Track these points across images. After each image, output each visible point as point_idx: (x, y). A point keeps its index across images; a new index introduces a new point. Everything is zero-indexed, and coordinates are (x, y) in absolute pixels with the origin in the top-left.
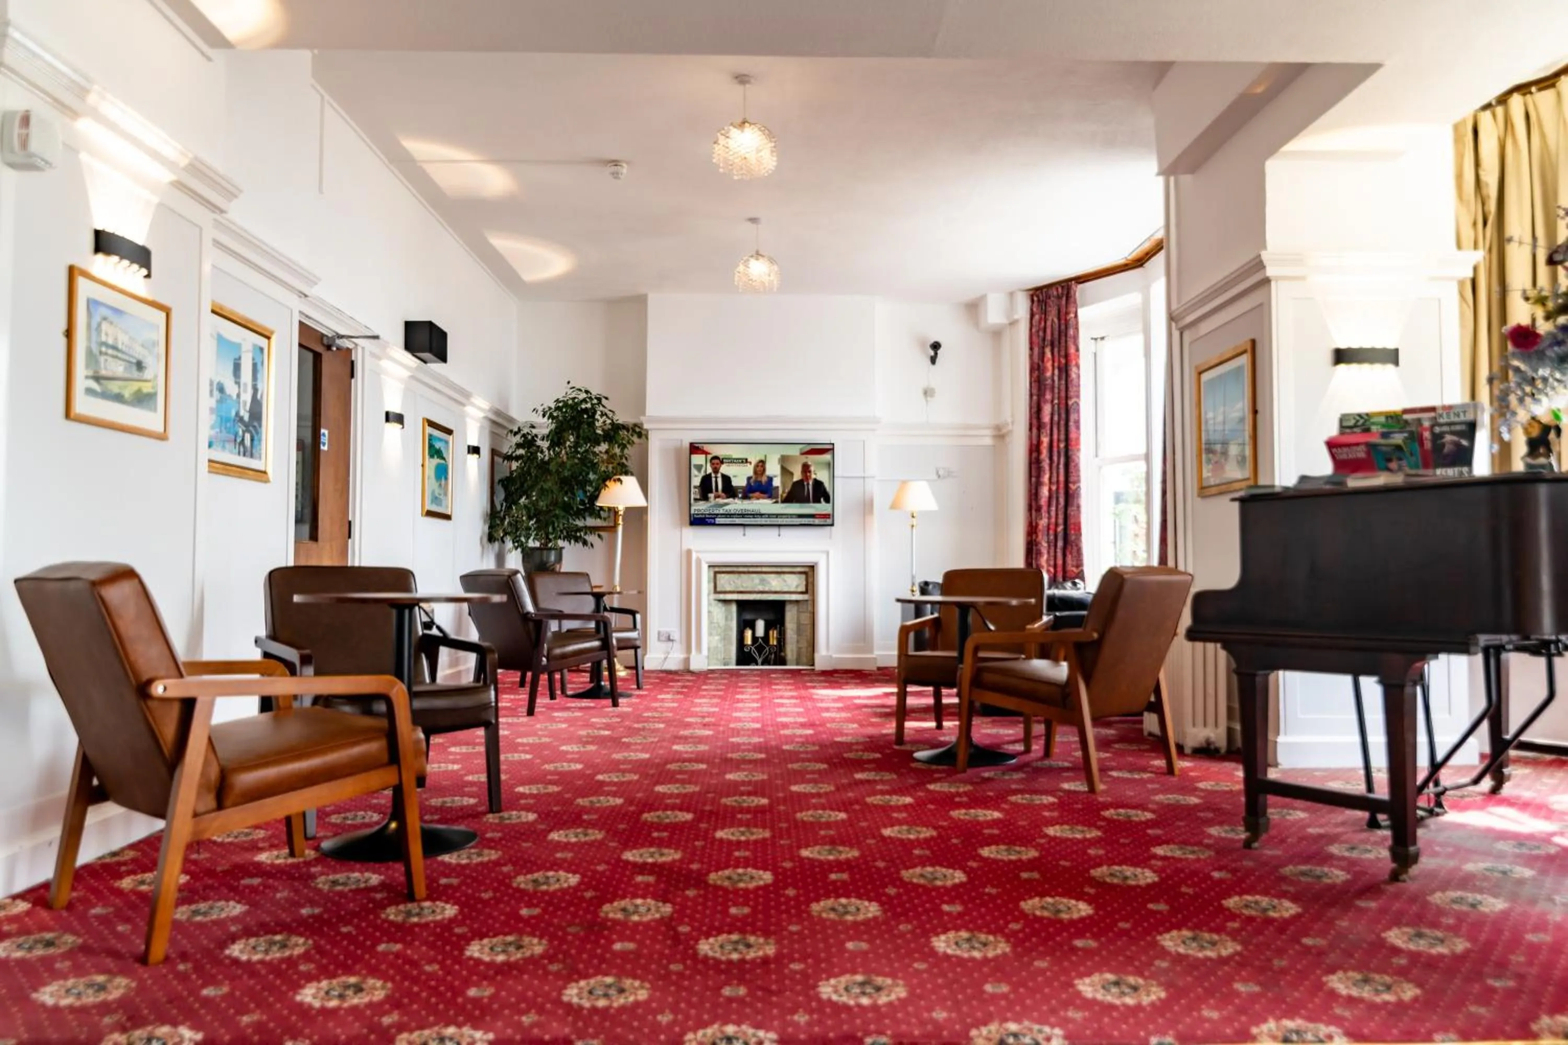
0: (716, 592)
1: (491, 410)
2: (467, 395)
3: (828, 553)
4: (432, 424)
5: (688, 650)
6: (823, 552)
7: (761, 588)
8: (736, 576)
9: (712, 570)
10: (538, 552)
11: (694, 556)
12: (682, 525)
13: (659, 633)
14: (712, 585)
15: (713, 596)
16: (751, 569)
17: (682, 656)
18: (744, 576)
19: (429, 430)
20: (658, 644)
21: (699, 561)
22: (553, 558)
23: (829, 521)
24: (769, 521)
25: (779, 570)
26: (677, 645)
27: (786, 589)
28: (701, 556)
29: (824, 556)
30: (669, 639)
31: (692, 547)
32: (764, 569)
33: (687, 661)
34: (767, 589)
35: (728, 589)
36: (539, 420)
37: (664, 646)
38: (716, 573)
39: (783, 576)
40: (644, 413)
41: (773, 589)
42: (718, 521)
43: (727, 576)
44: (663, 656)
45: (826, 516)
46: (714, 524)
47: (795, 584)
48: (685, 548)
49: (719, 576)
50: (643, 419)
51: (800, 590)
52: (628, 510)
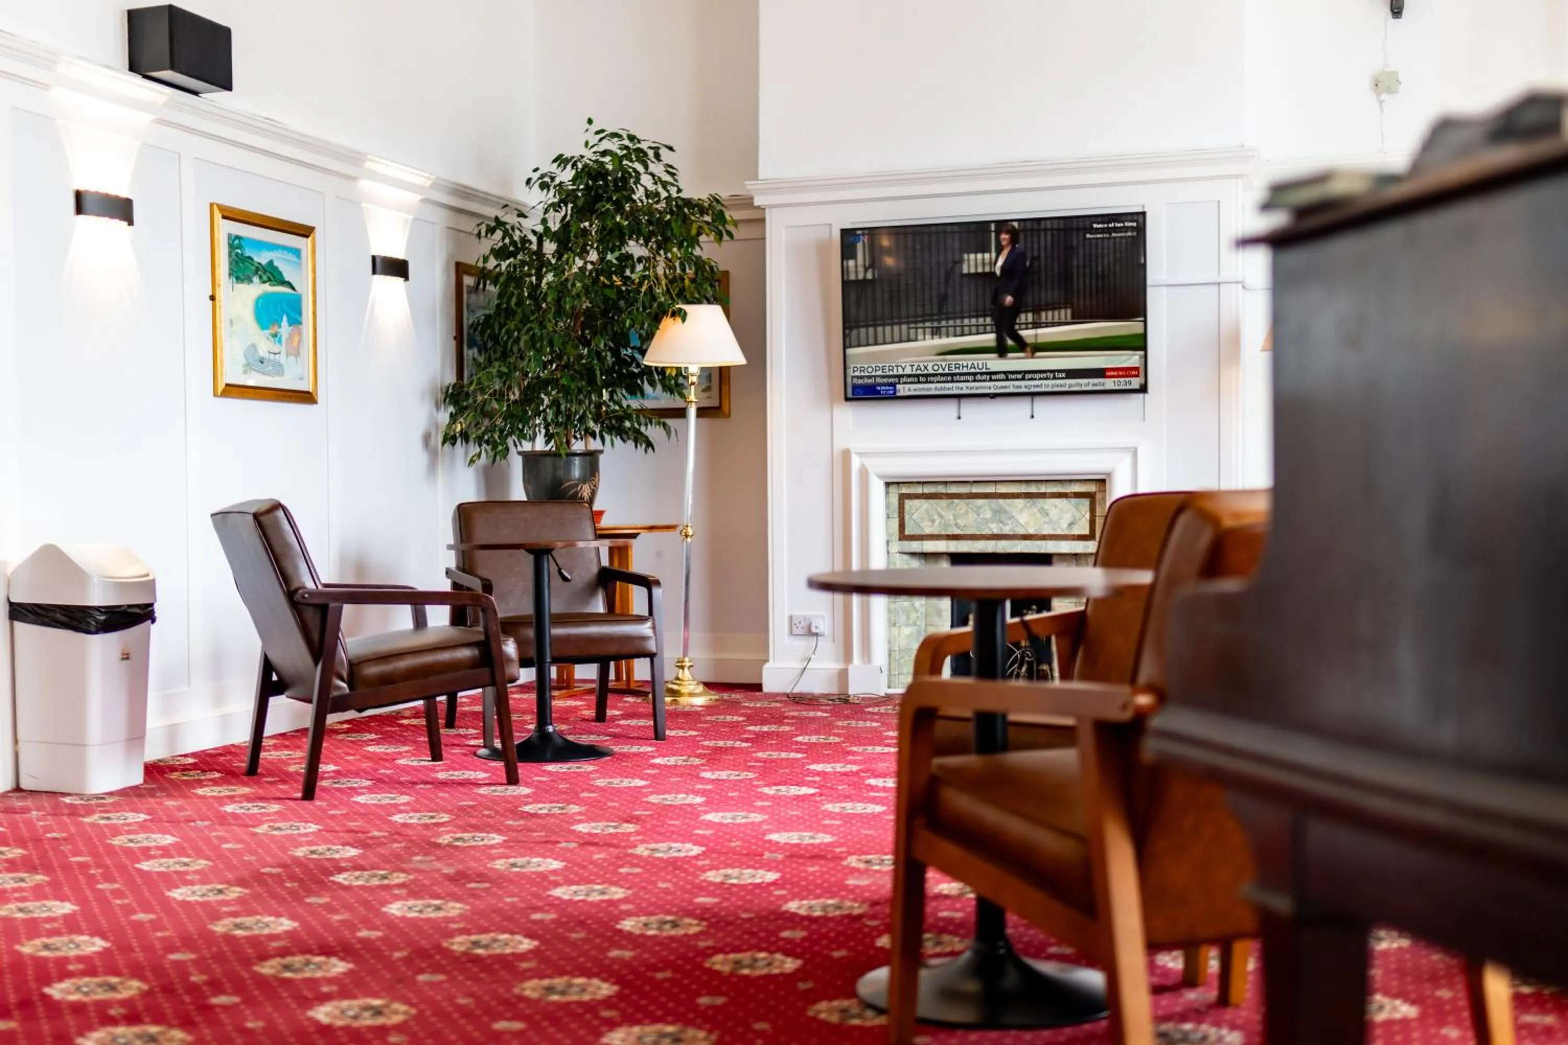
0: (903, 537)
1: (435, 186)
2: (357, 158)
3: (1135, 452)
4: (231, 215)
5: (848, 656)
6: (1125, 449)
7: (995, 529)
8: (944, 503)
9: (895, 492)
10: (548, 461)
11: (856, 463)
12: (832, 402)
13: (791, 618)
14: (895, 523)
15: (896, 546)
16: (975, 489)
17: (836, 666)
18: (961, 504)
19: (226, 228)
20: (787, 640)
21: (864, 473)
22: (576, 472)
23: (1136, 383)
24: (1011, 386)
25: (1033, 489)
26: (824, 644)
27: (1047, 531)
28: (868, 462)
29: (1127, 459)
30: (810, 633)
31: (854, 446)
32: (1002, 489)
33: (843, 676)
34: (1007, 530)
35: (928, 531)
36: (536, 199)
37: (802, 645)
38: (903, 498)
39: (1040, 502)
40: (755, 176)
41: (1021, 531)
42: (903, 389)
43: (924, 504)
44: (800, 666)
45: (1128, 372)
46: (894, 397)
47: (1067, 518)
48: (839, 446)
49: (908, 504)
50: (750, 186)
51: (1077, 531)
52: (707, 373)
